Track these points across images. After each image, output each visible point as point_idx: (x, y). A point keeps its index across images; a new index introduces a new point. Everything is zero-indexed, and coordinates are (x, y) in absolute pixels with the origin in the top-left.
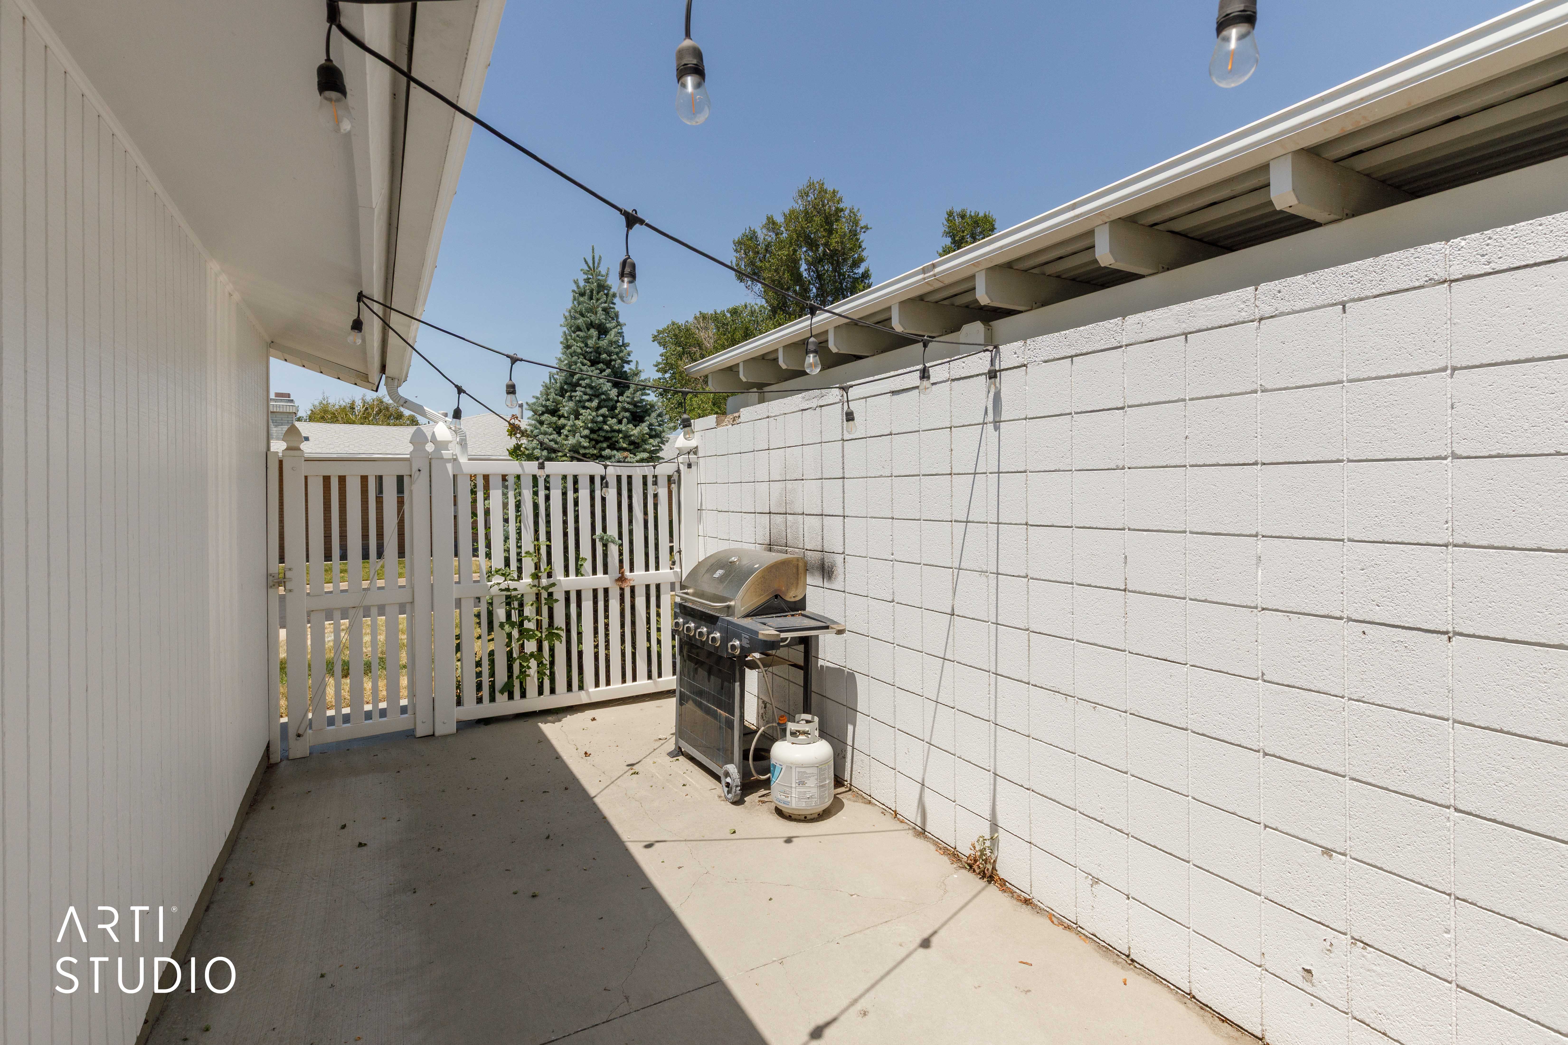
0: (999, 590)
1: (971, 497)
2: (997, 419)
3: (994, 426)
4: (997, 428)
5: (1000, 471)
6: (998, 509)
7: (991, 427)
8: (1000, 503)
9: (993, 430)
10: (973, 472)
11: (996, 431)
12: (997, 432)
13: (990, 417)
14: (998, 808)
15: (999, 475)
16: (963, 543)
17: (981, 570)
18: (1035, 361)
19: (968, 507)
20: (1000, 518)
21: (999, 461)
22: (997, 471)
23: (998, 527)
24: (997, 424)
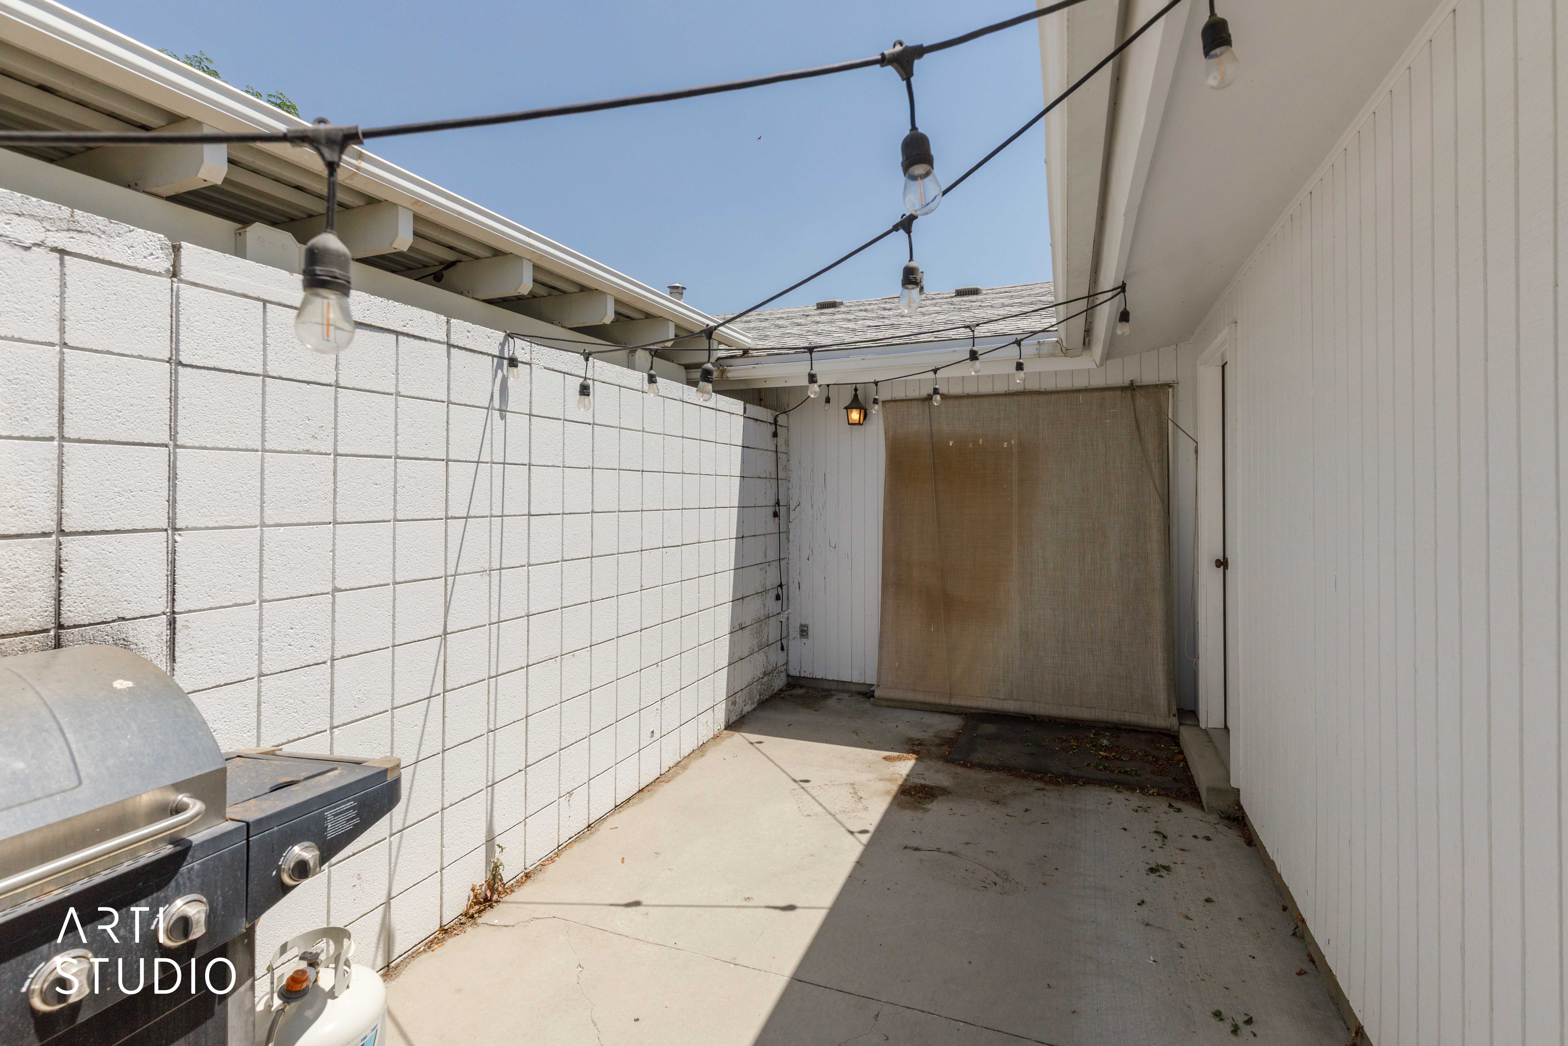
0: (502, 585)
1: (473, 488)
2: (504, 408)
3: (500, 414)
4: (503, 417)
5: (506, 462)
6: (503, 502)
7: (497, 414)
8: (505, 495)
9: (499, 418)
10: (476, 460)
11: (502, 419)
12: (503, 421)
13: (496, 404)
14: (495, 819)
15: (504, 466)
16: (462, 543)
17: (483, 569)
18: (538, 364)
19: (469, 500)
20: (504, 511)
21: (505, 451)
22: (503, 461)
23: (502, 519)
24: (503, 412)
